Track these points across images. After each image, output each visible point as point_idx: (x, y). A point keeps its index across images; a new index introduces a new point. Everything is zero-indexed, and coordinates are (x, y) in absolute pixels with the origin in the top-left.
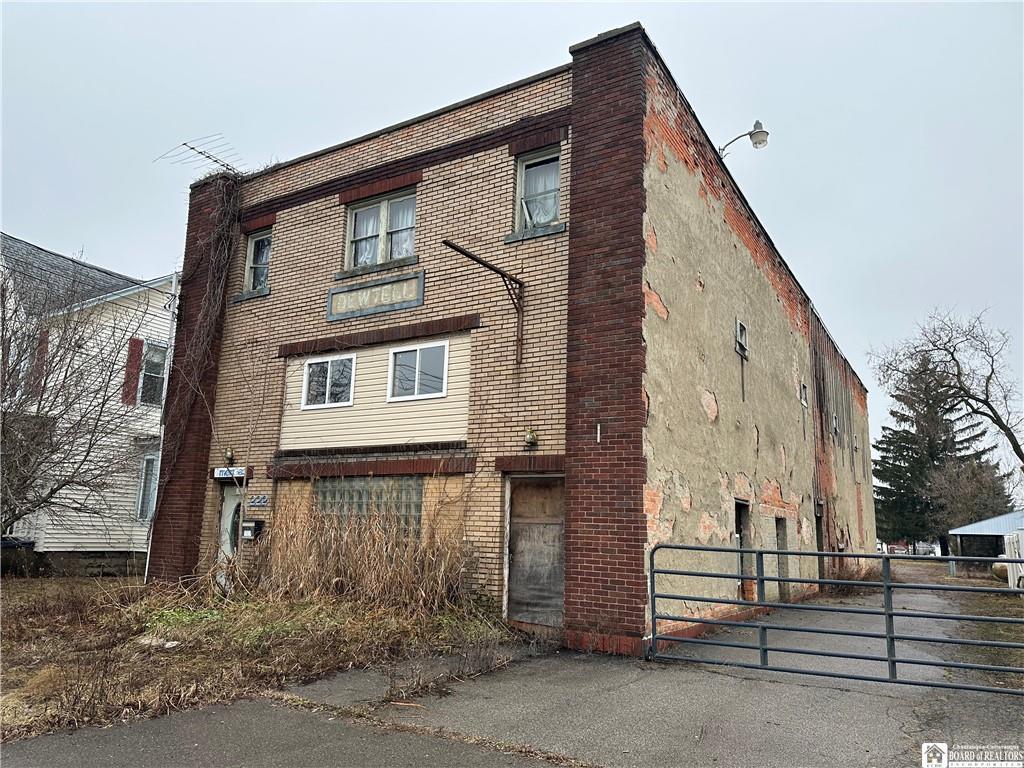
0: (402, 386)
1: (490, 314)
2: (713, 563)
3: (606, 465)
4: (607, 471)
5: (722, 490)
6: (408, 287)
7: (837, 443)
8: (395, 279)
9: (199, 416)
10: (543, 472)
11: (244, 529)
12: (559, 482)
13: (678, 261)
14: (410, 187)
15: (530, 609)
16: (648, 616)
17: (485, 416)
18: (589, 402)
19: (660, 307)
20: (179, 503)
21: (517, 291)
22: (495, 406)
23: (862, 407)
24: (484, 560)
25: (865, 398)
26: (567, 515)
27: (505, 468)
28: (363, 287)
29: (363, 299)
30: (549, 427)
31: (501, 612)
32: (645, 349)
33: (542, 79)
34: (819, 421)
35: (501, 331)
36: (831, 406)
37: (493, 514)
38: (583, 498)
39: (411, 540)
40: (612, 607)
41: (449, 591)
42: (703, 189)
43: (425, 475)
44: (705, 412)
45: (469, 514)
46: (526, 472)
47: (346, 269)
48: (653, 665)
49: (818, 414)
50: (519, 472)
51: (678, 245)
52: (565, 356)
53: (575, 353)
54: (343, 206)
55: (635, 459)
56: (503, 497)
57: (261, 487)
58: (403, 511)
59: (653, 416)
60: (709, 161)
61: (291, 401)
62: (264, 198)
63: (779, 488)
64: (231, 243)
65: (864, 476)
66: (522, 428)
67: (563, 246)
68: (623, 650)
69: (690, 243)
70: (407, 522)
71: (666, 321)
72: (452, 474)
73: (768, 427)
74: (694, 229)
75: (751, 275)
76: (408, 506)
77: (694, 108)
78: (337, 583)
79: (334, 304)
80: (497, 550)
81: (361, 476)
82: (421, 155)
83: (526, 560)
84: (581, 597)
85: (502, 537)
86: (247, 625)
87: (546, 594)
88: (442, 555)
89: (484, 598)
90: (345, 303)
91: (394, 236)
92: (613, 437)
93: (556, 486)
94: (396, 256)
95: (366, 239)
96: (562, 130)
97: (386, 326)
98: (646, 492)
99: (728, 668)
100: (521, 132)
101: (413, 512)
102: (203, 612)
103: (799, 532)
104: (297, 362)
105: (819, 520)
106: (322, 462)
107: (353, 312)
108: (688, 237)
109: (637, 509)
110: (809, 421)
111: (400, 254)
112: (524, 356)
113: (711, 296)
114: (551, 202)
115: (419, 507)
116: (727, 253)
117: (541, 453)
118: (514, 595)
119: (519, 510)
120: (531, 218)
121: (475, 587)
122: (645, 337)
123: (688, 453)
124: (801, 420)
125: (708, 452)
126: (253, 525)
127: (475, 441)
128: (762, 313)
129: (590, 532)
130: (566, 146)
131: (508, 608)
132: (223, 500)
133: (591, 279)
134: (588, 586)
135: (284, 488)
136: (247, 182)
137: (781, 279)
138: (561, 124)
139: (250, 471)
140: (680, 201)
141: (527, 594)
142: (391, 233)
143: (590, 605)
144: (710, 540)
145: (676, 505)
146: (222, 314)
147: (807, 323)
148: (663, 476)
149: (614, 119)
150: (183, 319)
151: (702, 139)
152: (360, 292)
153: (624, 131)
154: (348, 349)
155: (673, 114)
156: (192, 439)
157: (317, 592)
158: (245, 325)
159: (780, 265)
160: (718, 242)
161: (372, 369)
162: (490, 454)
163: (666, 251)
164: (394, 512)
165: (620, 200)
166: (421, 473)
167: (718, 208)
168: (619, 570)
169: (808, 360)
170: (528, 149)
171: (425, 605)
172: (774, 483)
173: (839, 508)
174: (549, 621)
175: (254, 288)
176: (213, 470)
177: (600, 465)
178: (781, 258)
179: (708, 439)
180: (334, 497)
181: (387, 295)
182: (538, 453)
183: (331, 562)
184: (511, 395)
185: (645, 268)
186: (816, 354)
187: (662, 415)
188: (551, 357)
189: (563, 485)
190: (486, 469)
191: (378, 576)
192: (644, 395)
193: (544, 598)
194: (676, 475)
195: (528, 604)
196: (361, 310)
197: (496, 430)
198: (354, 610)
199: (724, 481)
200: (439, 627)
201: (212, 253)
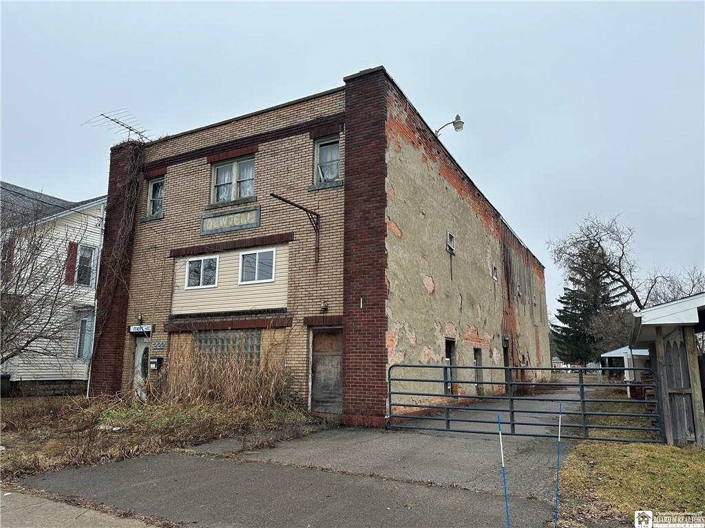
0: (248, 275)
1: (300, 233)
2: (430, 374)
3: (365, 321)
4: (365, 324)
5: (437, 333)
6: (250, 215)
7: (519, 302)
8: (243, 210)
9: (120, 294)
10: (331, 326)
11: (151, 363)
12: (340, 331)
13: (408, 202)
14: (251, 154)
15: (324, 404)
16: (388, 404)
17: (298, 293)
18: (356, 285)
19: (396, 230)
20: (108, 348)
21: (315, 219)
22: (303, 287)
23: (540, 278)
24: (297, 378)
25: (543, 272)
26: (344, 350)
27: (309, 323)
28: (222, 215)
29: (223, 222)
30: (335, 299)
31: (307, 407)
32: (387, 255)
33: (329, 94)
34: (506, 288)
35: (307, 243)
36: (516, 280)
37: (302, 350)
38: (353, 340)
39: (254, 367)
40: (368, 400)
41: (276, 396)
42: (424, 156)
43: (262, 328)
44: (426, 288)
45: (288, 351)
46: (321, 326)
47: (211, 203)
48: (389, 431)
49: (506, 284)
50: (317, 326)
51: (408, 193)
52: (343, 258)
53: (348, 257)
54: (209, 165)
55: (381, 317)
56: (308, 340)
57: (161, 338)
58: (249, 350)
59: (391, 293)
60: (429, 139)
61: (178, 284)
62: (159, 158)
63: (476, 331)
64: (138, 185)
65: (541, 321)
66: (319, 300)
67: (340, 194)
68: (374, 424)
69: (416, 190)
70: (251, 357)
71: (400, 238)
72: (278, 328)
73: (469, 295)
74: (419, 182)
75: (457, 204)
76: (252, 347)
77: (418, 111)
78: (210, 393)
79: (205, 225)
80: (305, 371)
81: (223, 330)
82: (257, 135)
83: (322, 376)
84: (351, 396)
85: (308, 364)
86: (159, 417)
87: (333, 396)
88: (273, 375)
89: (297, 399)
90: (211, 224)
91: (241, 183)
92: (369, 305)
93: (339, 333)
94: (243, 196)
95: (224, 185)
96: (340, 126)
97: (237, 239)
98: (387, 336)
99: (429, 431)
100: (317, 125)
101: (255, 351)
102: (132, 411)
103: (491, 357)
104: (181, 260)
105: (505, 350)
106: (198, 321)
107: (217, 230)
108: (414, 188)
109: (382, 345)
110: (499, 289)
111: (245, 194)
112: (320, 258)
113: (430, 219)
114: (335, 167)
115: (258, 347)
116: (441, 193)
117: (330, 314)
118: (315, 396)
119: (318, 347)
120: (323, 176)
121: (292, 393)
122: (387, 248)
123: (414, 313)
124: (493, 288)
125: (428, 311)
126: (156, 360)
127: (292, 308)
128: (465, 226)
129: (357, 359)
130: (342, 135)
131: (312, 404)
132: (136, 346)
133: (357, 214)
134: (355, 389)
135: (175, 338)
136: (148, 146)
137: (479, 204)
138: (339, 122)
139: (154, 327)
140: (409, 167)
141: (322, 396)
142: (240, 182)
143: (356, 400)
144: (428, 362)
145: (407, 343)
146: (134, 230)
147: (498, 228)
148: (398, 326)
149: (369, 122)
150: (108, 233)
151: (424, 128)
152: (221, 218)
153: (374, 130)
154: (214, 252)
155: (404, 116)
156: (116, 309)
157: (198, 399)
158: (148, 237)
159: (479, 195)
160: (435, 187)
161: (229, 265)
162: (300, 315)
163: (400, 197)
164: (243, 351)
165: (372, 170)
166: (260, 327)
167: (434, 167)
168: (372, 380)
169: (498, 252)
170: (321, 135)
171: (263, 404)
172: (472, 328)
173: (521, 342)
174: (334, 410)
175: (153, 213)
176: (129, 327)
177: (362, 321)
178: (479, 191)
179: (428, 303)
180: (206, 343)
181: (237, 220)
182: (328, 315)
183: (206, 381)
184: (313, 281)
185: (387, 209)
186: (505, 247)
187: (397, 292)
188: (335, 259)
189: (342, 332)
190: (298, 324)
191: (235, 388)
192: (386, 281)
193: (331, 398)
194: (407, 325)
195: (323, 402)
196: (222, 229)
197: (304, 301)
198: (221, 408)
199: (438, 328)
200: (271, 416)
201: (126, 192)
